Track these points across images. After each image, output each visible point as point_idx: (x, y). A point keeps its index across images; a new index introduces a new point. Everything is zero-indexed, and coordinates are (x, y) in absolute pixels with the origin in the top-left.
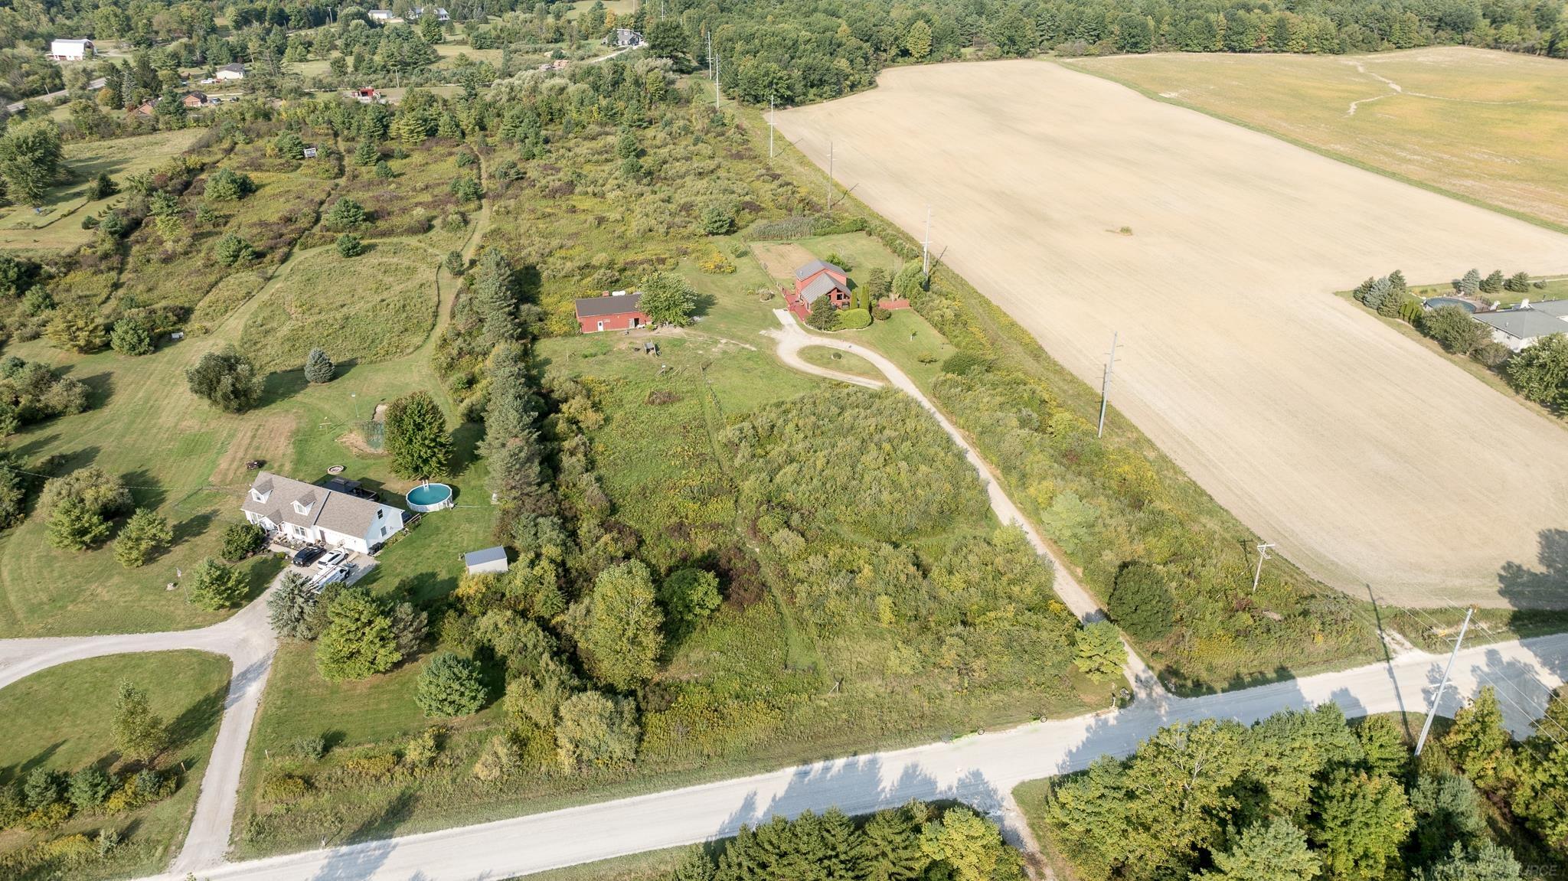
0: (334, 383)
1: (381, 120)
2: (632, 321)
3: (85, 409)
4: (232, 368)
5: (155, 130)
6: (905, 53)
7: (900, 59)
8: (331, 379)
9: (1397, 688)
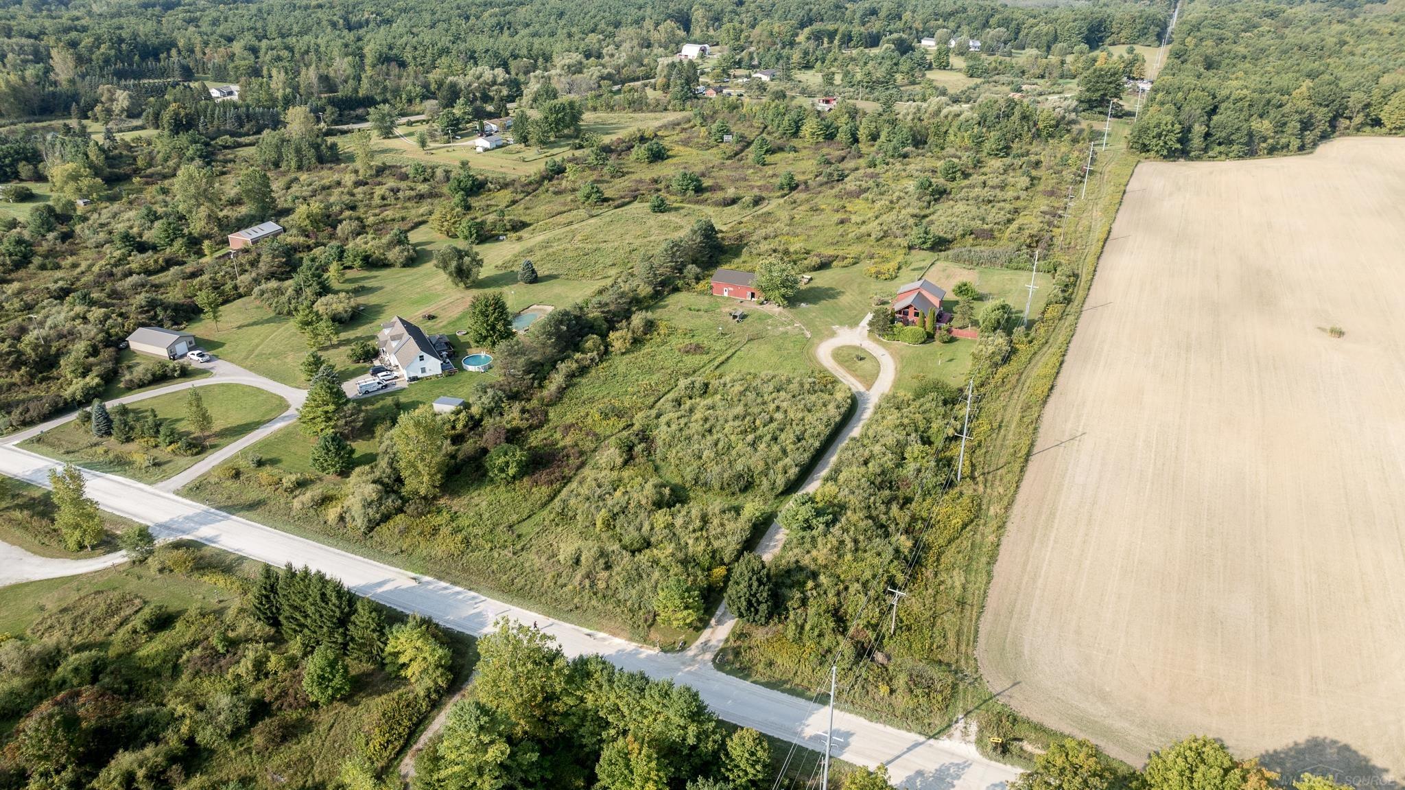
0: (531, 286)
1: (797, 123)
2: (749, 293)
3: (405, 265)
4: (461, 257)
5: (666, 109)
6: (1377, 122)
7: (1368, 129)
8: (531, 282)
9: (899, 757)
